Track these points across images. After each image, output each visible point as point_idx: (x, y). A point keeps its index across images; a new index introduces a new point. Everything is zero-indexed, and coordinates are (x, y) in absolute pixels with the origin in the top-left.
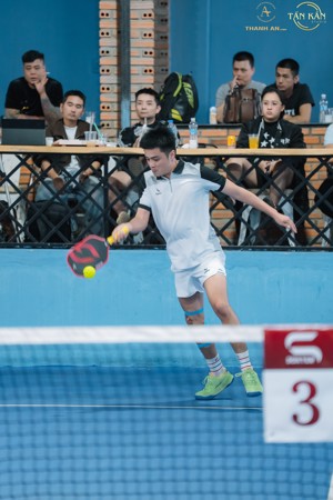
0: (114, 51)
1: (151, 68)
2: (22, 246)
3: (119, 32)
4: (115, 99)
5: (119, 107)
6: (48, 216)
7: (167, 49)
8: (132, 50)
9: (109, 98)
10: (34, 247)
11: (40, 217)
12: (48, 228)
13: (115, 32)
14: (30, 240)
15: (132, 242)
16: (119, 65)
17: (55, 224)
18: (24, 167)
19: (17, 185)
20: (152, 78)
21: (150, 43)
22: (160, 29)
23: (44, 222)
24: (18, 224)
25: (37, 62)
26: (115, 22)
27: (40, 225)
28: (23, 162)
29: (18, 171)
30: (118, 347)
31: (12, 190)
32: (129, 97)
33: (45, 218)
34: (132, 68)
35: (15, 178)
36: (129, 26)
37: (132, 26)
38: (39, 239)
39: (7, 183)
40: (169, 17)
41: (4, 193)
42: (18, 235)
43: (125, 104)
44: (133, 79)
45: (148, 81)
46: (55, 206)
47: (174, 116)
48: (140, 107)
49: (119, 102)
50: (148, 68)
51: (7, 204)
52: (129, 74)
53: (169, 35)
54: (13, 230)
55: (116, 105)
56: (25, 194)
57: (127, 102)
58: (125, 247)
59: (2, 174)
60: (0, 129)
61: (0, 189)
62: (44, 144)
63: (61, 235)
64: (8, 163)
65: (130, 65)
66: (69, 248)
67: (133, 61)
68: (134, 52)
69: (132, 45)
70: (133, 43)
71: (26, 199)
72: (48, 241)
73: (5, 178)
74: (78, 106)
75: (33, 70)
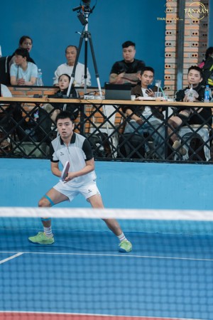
0: (174, 44)
1: (197, 54)
2: (115, 160)
3: (177, 32)
4: (174, 73)
5: (176, 77)
6: (132, 143)
7: (206, 42)
8: (185, 43)
9: (169, 72)
10: (122, 161)
11: (126, 143)
12: (131, 150)
13: (175, 32)
14: (120, 157)
15: (182, 159)
16: (177, 52)
17: (135, 147)
18: (117, 113)
19: (113, 123)
20: (197, 60)
21: (196, 38)
22: (202, 30)
23: (129, 146)
24: (113, 147)
25: (130, 48)
26: (175, 26)
27: (127, 147)
28: (117, 110)
29: (114, 116)
30: (173, 222)
31: (111, 126)
32: (182, 72)
33: (129, 144)
34: (185, 54)
35: (112, 120)
36: (184, 28)
37: (185, 28)
38: (126, 156)
39: (107, 122)
40: (208, 23)
41: (106, 128)
42: (113, 154)
43: (179, 75)
44: (185, 60)
45: (195, 61)
46: (136, 137)
47: (209, 83)
49: (176, 74)
50: (194, 54)
51: (106, 135)
52: (183, 57)
53: (208, 34)
54: (110, 150)
55: (174, 76)
56: (118, 129)
57: (181, 75)
58: (177, 162)
59: (105, 117)
60: (104, 91)
61: (104, 126)
62: (130, 100)
63: (139, 155)
64: (108, 110)
65: (183, 52)
66: (143, 162)
67: (185, 49)
68: (186, 44)
69: (185, 40)
70: (186, 38)
71: (118, 132)
72: (131, 158)
73: (106, 119)
74: (150, 77)
75: (128, 53)
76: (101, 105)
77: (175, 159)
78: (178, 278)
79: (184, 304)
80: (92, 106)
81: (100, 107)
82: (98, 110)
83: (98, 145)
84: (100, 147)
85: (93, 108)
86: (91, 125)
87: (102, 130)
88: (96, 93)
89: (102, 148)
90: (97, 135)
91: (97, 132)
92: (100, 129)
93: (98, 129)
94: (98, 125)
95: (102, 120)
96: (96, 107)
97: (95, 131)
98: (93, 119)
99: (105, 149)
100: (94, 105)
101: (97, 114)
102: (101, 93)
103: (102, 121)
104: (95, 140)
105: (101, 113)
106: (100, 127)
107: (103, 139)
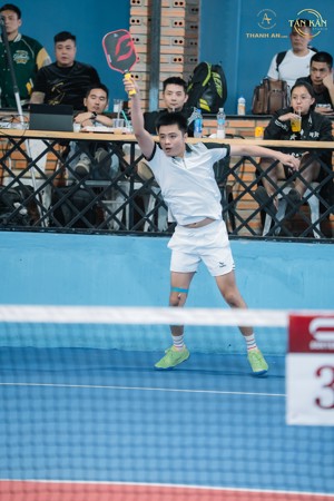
0: (144, 39)
1: (181, 57)
2: (46, 231)
3: (149, 20)
4: (144, 88)
5: (148, 96)
6: (73, 202)
7: (197, 38)
8: (162, 38)
10: (58, 232)
11: (64, 202)
12: (73, 214)
13: (145, 20)
14: (54, 225)
15: (157, 230)
16: (148, 53)
17: (80, 209)
18: (51, 153)
19: (43, 170)
20: (181, 67)
21: (180, 32)
22: (190, 18)
23: (68, 207)
24: (43, 209)
25: (69, 42)
26: (146, 9)
27: (65, 210)
28: (50, 148)
29: (45, 157)
30: (143, 328)
31: (38, 175)
32: (157, 86)
33: (70, 203)
34: (162, 56)
35: (42, 164)
36: (160, 14)
37: (162, 14)
38: (64, 224)
39: (33, 169)
40: (200, 7)
41: (30, 178)
42: (43, 220)
43: (153, 92)
44: (162, 68)
45: (177, 70)
46: (80, 192)
47: (202, 106)
49: (148, 91)
50: (178, 57)
51: (33, 188)
52: (159, 63)
53: (199, 25)
55: (144, 93)
56: (52, 180)
57: (156, 91)
58: (149, 234)
59: (29, 160)
60: (28, 115)
61: (27, 174)
62: (71, 130)
63: (86, 221)
64: (35, 148)
65: (159, 53)
66: (93, 233)
67: (163, 49)
68: (163, 40)
69: (162, 33)
70: (163, 31)
71: (51, 184)
72: (73, 226)
73: (31, 163)
74: (101, 98)
75: (65, 51)
76: (23, 138)
77: (146, 230)
78: (150, 417)
79: (158, 458)
80: (7, 139)
81: (21, 142)
82: (17, 147)
83: (17, 205)
84: (20, 208)
85: (9, 144)
86: (6, 173)
87: (25, 182)
88: (14, 119)
89: (24, 211)
90: (15, 188)
91: (16, 184)
92: (21, 180)
93: (17, 179)
94: (17, 173)
95: (24, 164)
96: (14, 142)
97: (13, 183)
98: (10, 163)
99: (28, 213)
100: (11, 138)
101: (16, 154)
102: (22, 118)
103: (25, 167)
104: (12, 197)
105: (24, 153)
106: (21, 176)
107: (27, 196)
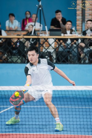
1: (91, 14)
6: (62, 56)
9: (79, 23)
10: (58, 64)
11: (59, 56)
12: (62, 59)
14: (57, 62)
15: (85, 62)
17: (64, 57)
18: (56, 42)
20: (91, 17)
27: (60, 58)
30: (82, 91)
32: (85, 22)
34: (86, 14)
38: (59, 61)
41: (50, 49)
42: (53, 61)
44: (86, 17)
46: (64, 53)
48: (88, 25)
49: (82, 24)
50: (90, 14)
51: (50, 52)
56: (56, 49)
57: (84, 24)
58: (83, 64)
59: (49, 44)
60: (49, 32)
62: (60, 35)
63: (65, 61)
66: (68, 64)
67: (86, 12)
71: (56, 51)
72: (62, 62)
76: (48, 38)
80: (43, 39)
81: (47, 40)
83: (47, 57)
86: (43, 48)
88: (45, 33)
90: (46, 52)
93: (46, 50)
94: (46, 48)
98: (44, 45)
99: (50, 59)
100: (45, 39)
101: (46, 43)
102: (47, 33)
103: (48, 46)
104: (45, 55)
105: (48, 42)
107: (49, 54)
